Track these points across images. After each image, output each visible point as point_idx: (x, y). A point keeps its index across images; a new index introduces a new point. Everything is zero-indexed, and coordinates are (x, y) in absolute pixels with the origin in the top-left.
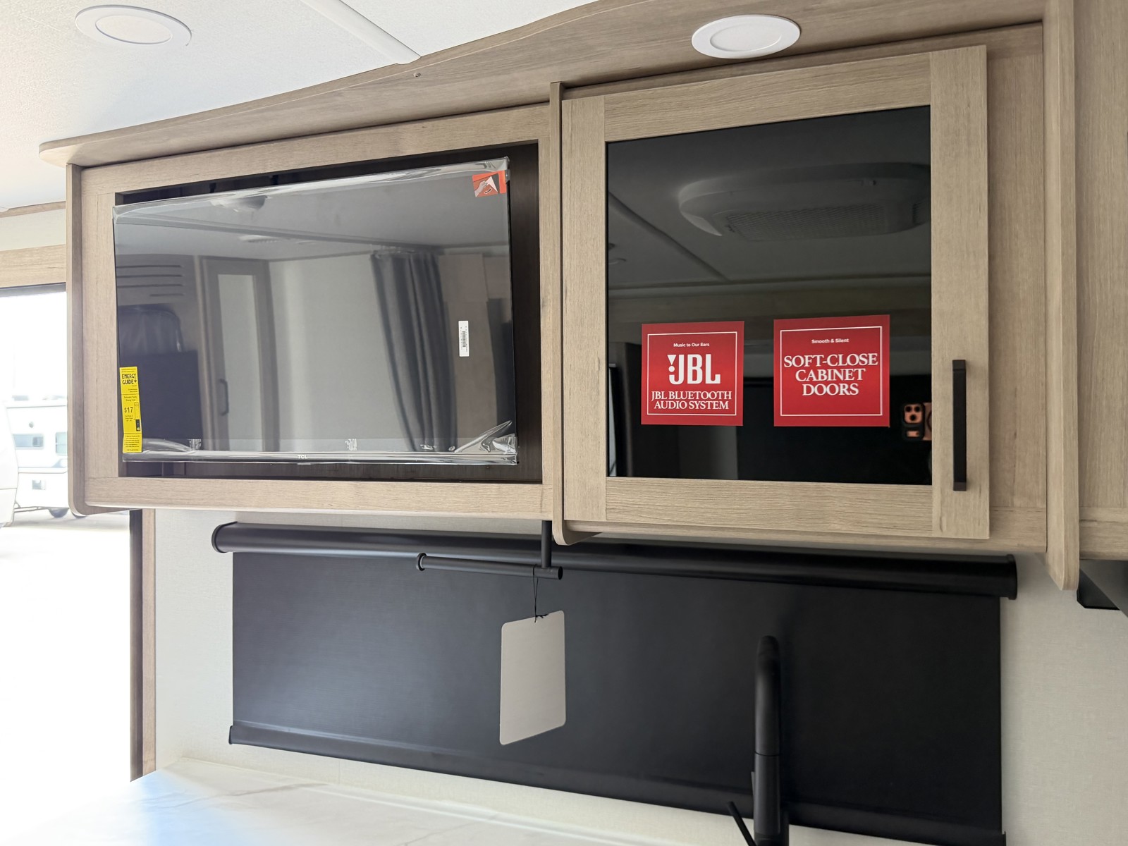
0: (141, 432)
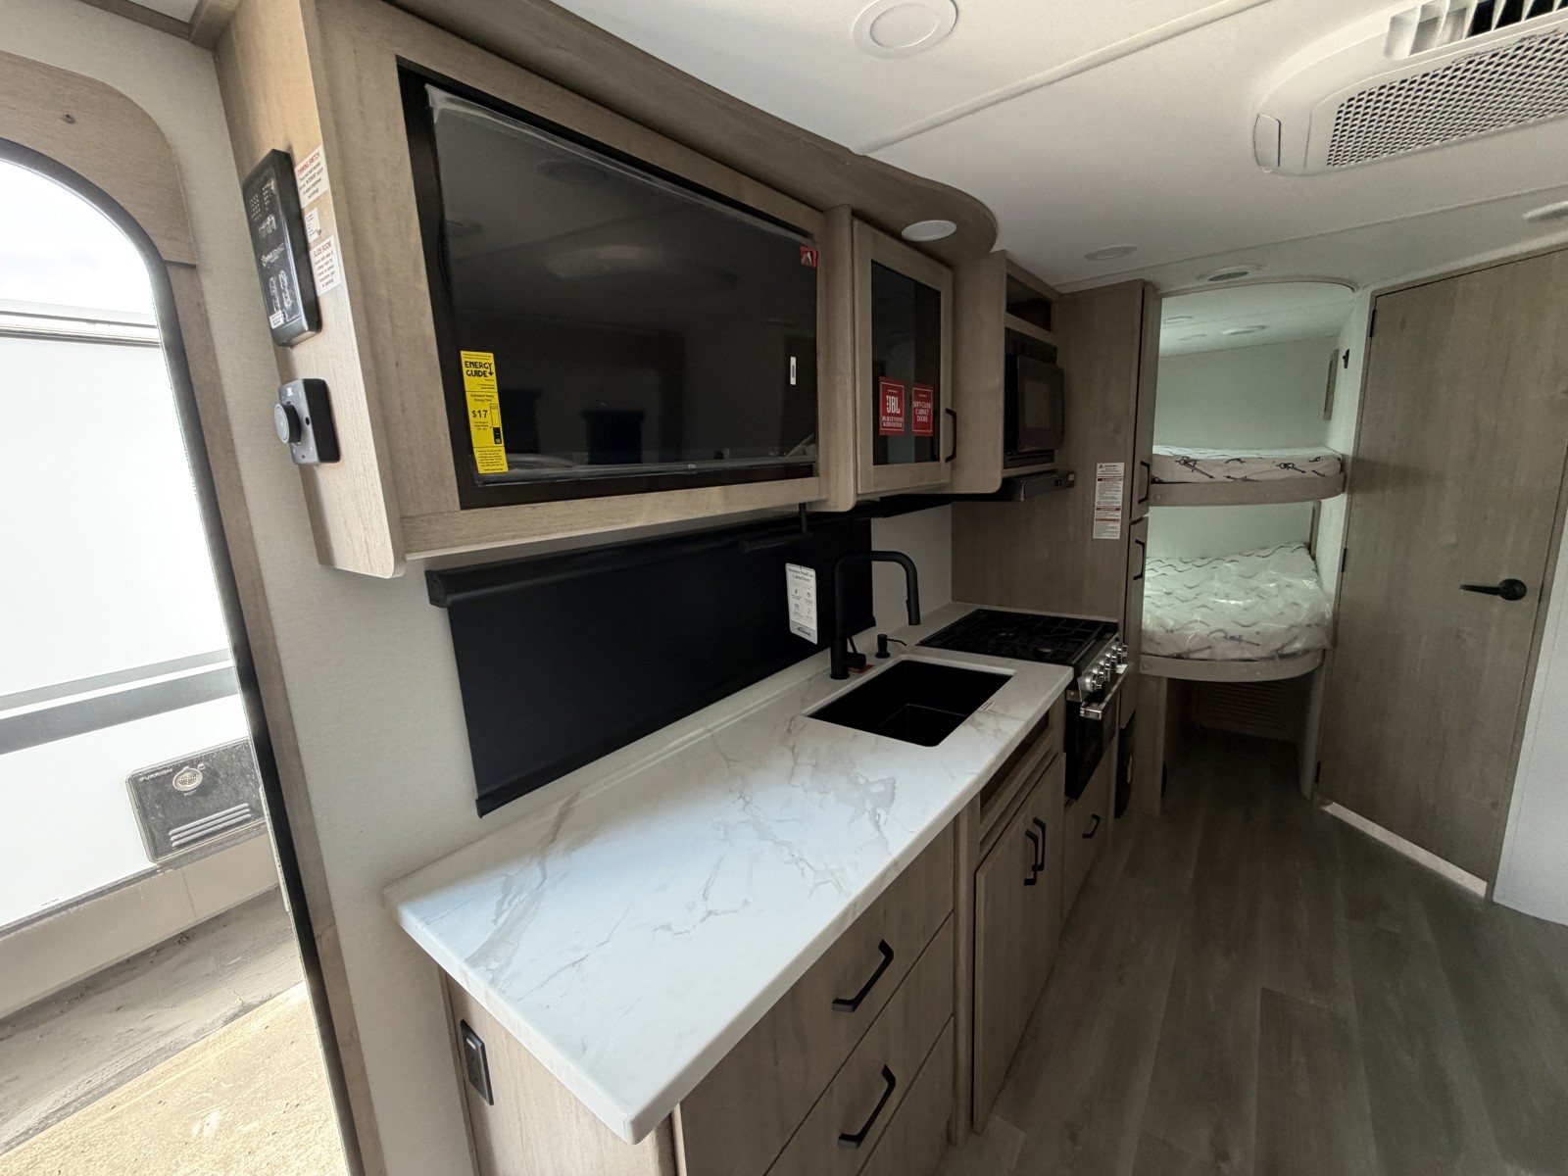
0: (503, 444)
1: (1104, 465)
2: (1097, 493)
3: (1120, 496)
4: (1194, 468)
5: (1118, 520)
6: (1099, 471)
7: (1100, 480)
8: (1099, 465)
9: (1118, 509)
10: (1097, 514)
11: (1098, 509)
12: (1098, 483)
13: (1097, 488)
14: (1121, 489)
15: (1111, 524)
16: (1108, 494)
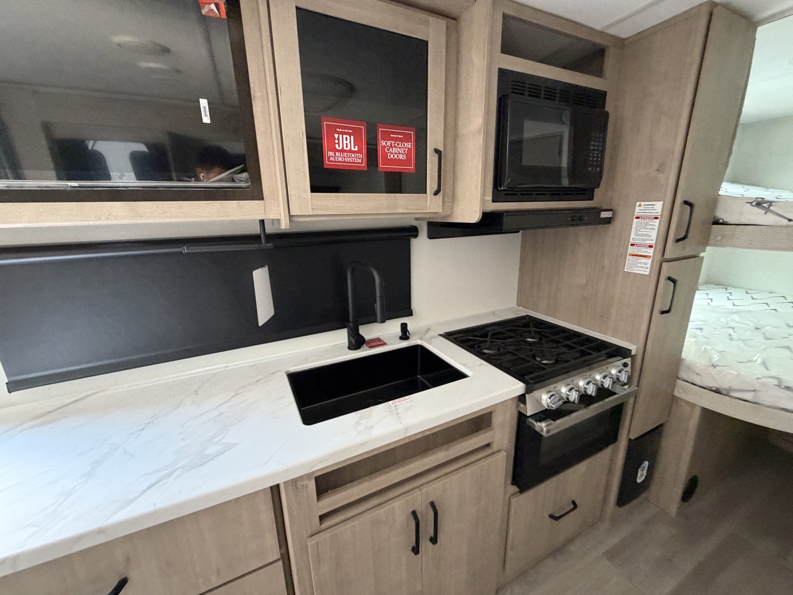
1: (643, 203)
2: (633, 229)
3: (654, 234)
4: (767, 210)
5: (649, 257)
6: (637, 209)
7: (637, 218)
8: (638, 204)
9: (651, 246)
10: (631, 250)
11: (632, 245)
12: (635, 220)
13: (634, 226)
14: (656, 228)
15: (643, 260)
16: (643, 231)
